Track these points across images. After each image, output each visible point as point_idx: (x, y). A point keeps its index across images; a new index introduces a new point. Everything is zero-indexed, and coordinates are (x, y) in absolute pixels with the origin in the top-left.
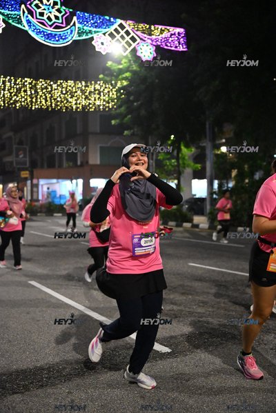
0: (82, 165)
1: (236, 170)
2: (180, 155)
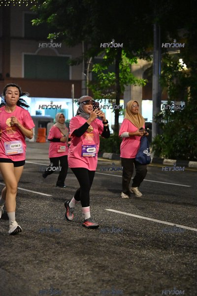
1: (189, 88)
2: (120, 67)
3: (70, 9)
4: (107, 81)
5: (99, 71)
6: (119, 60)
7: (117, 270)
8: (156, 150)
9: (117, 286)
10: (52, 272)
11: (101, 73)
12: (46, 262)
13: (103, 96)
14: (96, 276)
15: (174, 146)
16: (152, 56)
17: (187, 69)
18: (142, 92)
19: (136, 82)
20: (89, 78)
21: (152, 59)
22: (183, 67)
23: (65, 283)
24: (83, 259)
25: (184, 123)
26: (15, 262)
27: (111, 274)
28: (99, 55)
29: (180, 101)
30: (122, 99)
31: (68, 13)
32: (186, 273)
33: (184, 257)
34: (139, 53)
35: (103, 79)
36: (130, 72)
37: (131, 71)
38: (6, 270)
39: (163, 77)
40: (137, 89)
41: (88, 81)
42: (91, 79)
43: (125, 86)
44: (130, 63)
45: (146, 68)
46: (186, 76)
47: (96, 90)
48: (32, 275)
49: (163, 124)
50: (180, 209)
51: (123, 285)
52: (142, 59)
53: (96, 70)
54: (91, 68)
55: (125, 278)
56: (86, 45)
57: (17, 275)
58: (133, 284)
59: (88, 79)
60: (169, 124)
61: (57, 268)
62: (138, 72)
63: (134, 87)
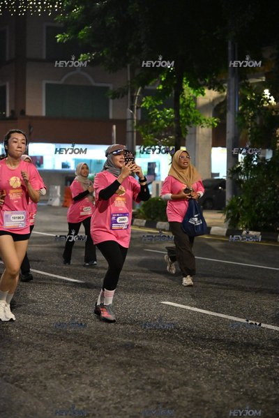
0: (13, 117)
1: (278, 130)
2: (181, 101)
3: (111, 20)
4: (163, 121)
5: (151, 107)
6: (180, 90)
7: (178, 388)
8: (232, 218)
9: (177, 411)
10: (86, 391)
11: (153, 110)
12: (77, 376)
13: (156, 142)
14: (147, 396)
15: (258, 212)
16: (226, 85)
17: (275, 103)
18: (211, 136)
19: (203, 121)
20: (137, 116)
21: (226, 90)
22: (270, 101)
23: (104, 406)
24: (128, 373)
25: (271, 179)
26: (34, 377)
27: (169, 393)
28: (151, 84)
29: (266, 148)
30: (184, 146)
31: (108, 24)
32: (275, 392)
33: (273, 369)
34: (207, 80)
35: (157, 118)
36: (195, 108)
37: (196, 106)
38: (21, 388)
39: (241, 114)
40: (204, 131)
41: (135, 121)
42: (140, 119)
43: (187, 127)
44: (195, 95)
45: (217, 103)
46: (274, 114)
47: (147, 134)
48: (57, 394)
49: (241, 181)
50: (266, 301)
51: (186, 409)
52: (212, 90)
53: (147, 105)
54: (140, 102)
55: (188, 399)
56: (132, 71)
57: (35, 394)
58: (201, 407)
59: (135, 118)
60: (250, 181)
61: (92, 384)
62: (206, 107)
63: (200, 129)
